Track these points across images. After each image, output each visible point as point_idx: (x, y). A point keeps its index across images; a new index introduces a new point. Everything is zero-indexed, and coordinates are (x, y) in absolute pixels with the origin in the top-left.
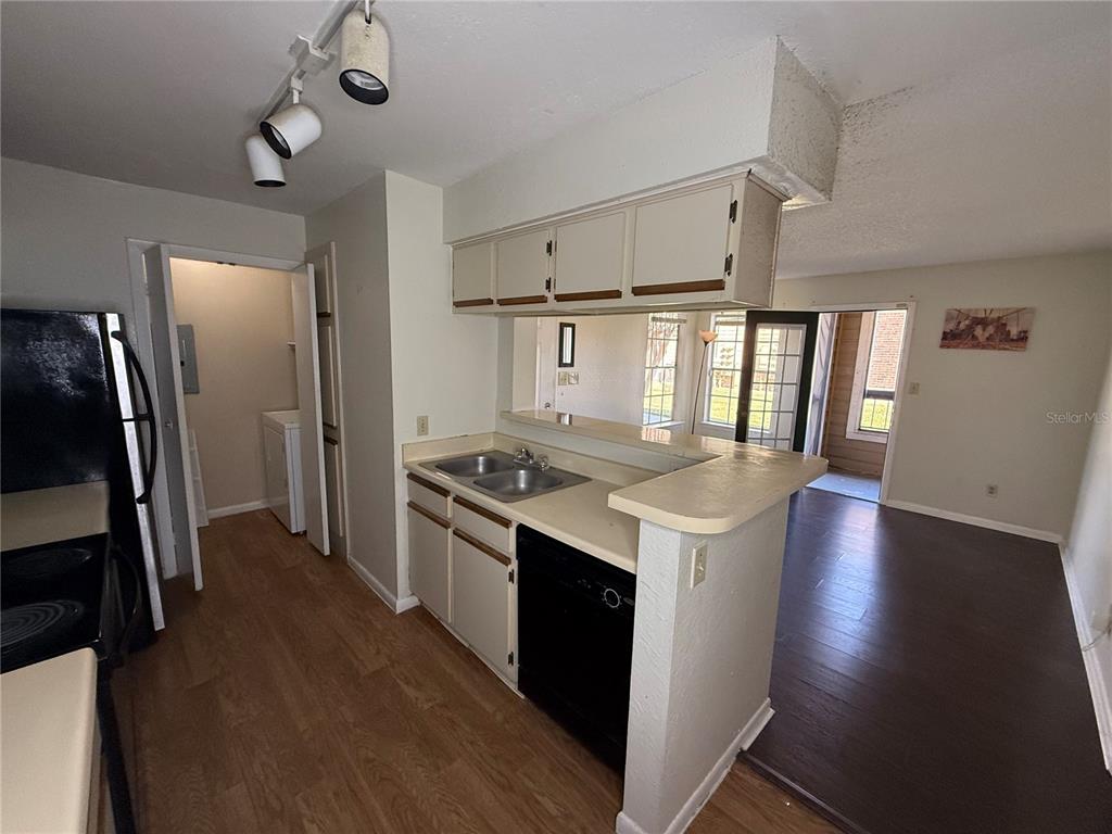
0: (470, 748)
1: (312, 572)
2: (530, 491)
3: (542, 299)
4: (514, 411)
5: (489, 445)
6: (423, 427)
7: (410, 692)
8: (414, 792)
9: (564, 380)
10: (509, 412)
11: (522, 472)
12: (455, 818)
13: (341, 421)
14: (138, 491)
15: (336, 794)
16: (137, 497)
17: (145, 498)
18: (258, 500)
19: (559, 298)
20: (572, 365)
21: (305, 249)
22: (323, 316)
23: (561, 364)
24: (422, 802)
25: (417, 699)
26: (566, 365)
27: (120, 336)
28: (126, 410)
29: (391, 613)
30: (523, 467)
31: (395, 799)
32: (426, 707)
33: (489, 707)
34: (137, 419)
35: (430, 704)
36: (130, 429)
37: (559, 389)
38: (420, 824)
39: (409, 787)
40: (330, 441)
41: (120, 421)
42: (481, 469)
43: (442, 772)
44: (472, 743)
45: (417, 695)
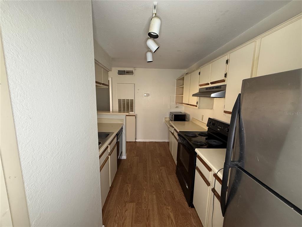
35: (129, 185)
45: (129, 188)
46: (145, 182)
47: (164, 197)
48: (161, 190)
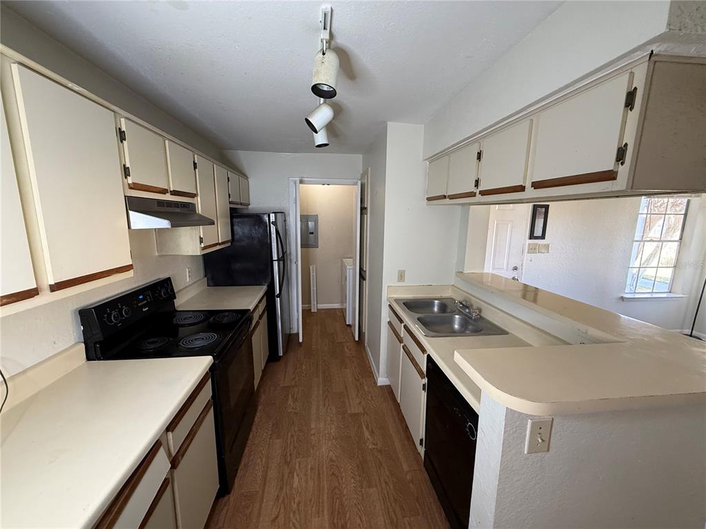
0: (384, 485)
1: (347, 348)
2: (462, 332)
3: (472, 195)
4: (465, 272)
5: (448, 294)
6: (401, 276)
7: (367, 434)
8: (345, 491)
9: (532, 250)
10: (461, 272)
11: (457, 316)
12: (359, 521)
13: (367, 268)
14: (277, 292)
15: (312, 469)
16: (276, 294)
17: (279, 296)
18: (337, 303)
19: (483, 193)
20: (543, 237)
21: (361, 172)
22: (363, 209)
23: (532, 236)
24: (347, 499)
25: (368, 439)
26: (537, 238)
27: (275, 223)
28: (275, 257)
29: (375, 383)
30: (460, 313)
31: (335, 488)
32: (370, 447)
33: (405, 467)
34: (279, 260)
35: (373, 447)
36: (276, 264)
37: (527, 256)
38: (340, 511)
39: (344, 486)
40: (362, 277)
41: (272, 261)
42: (436, 309)
43: (363, 490)
44: (386, 483)
45: (369, 437)
46: (334, 458)
47: (294, 426)
48: (295, 439)
